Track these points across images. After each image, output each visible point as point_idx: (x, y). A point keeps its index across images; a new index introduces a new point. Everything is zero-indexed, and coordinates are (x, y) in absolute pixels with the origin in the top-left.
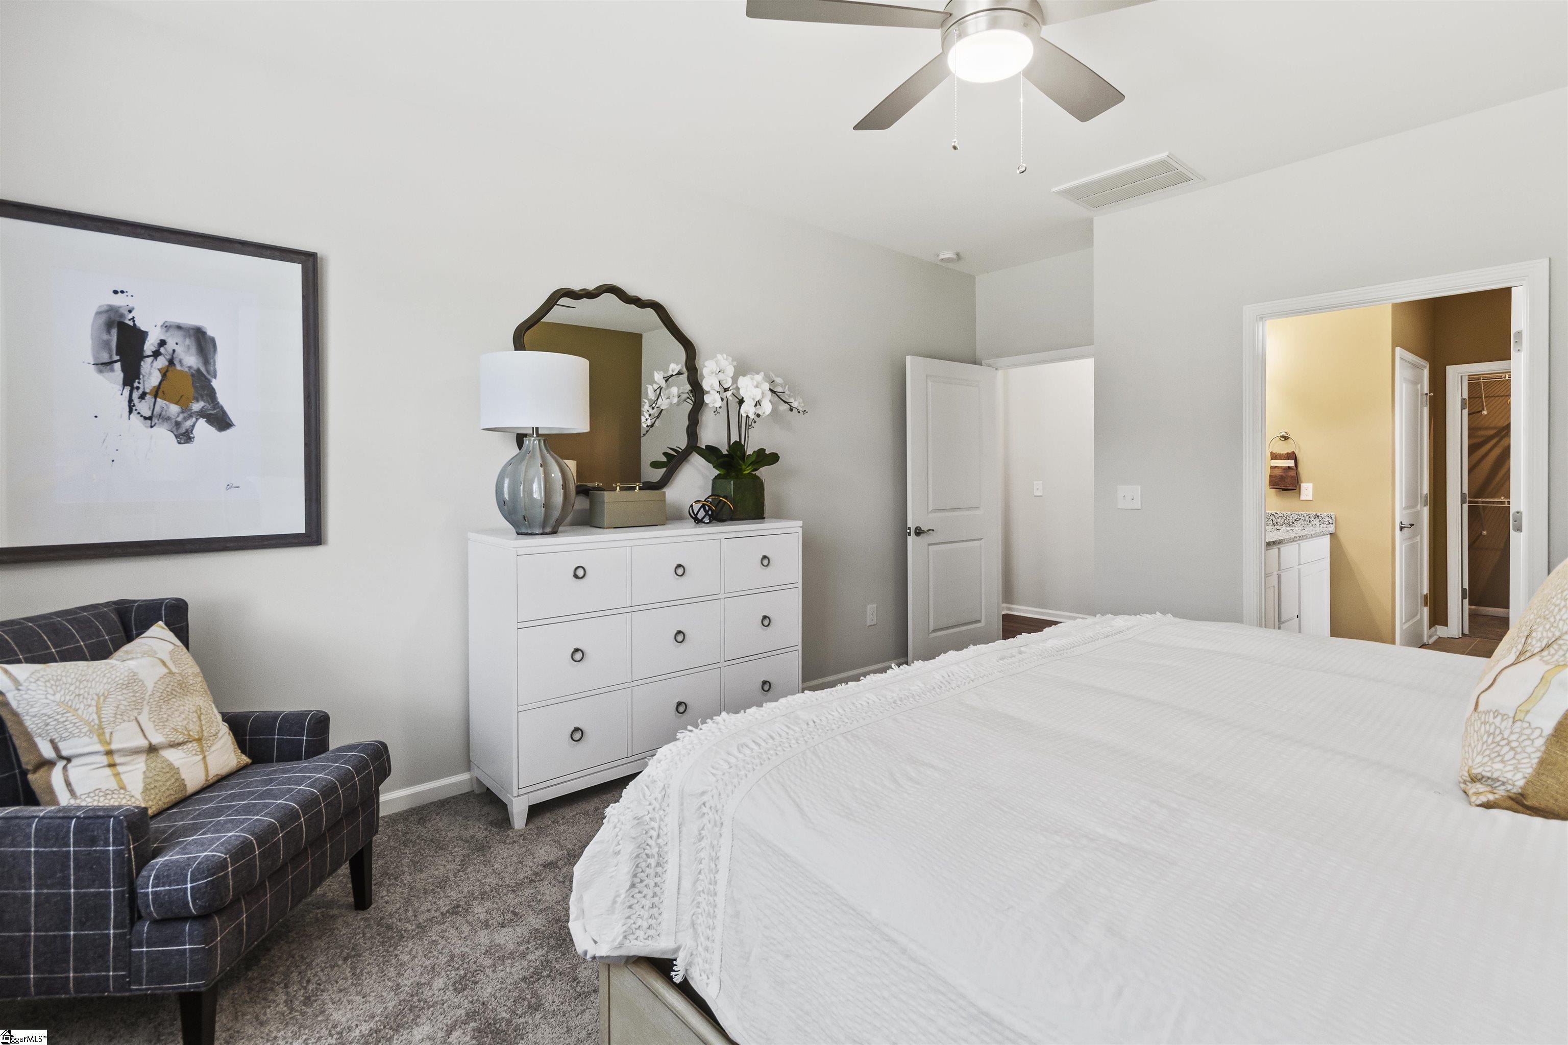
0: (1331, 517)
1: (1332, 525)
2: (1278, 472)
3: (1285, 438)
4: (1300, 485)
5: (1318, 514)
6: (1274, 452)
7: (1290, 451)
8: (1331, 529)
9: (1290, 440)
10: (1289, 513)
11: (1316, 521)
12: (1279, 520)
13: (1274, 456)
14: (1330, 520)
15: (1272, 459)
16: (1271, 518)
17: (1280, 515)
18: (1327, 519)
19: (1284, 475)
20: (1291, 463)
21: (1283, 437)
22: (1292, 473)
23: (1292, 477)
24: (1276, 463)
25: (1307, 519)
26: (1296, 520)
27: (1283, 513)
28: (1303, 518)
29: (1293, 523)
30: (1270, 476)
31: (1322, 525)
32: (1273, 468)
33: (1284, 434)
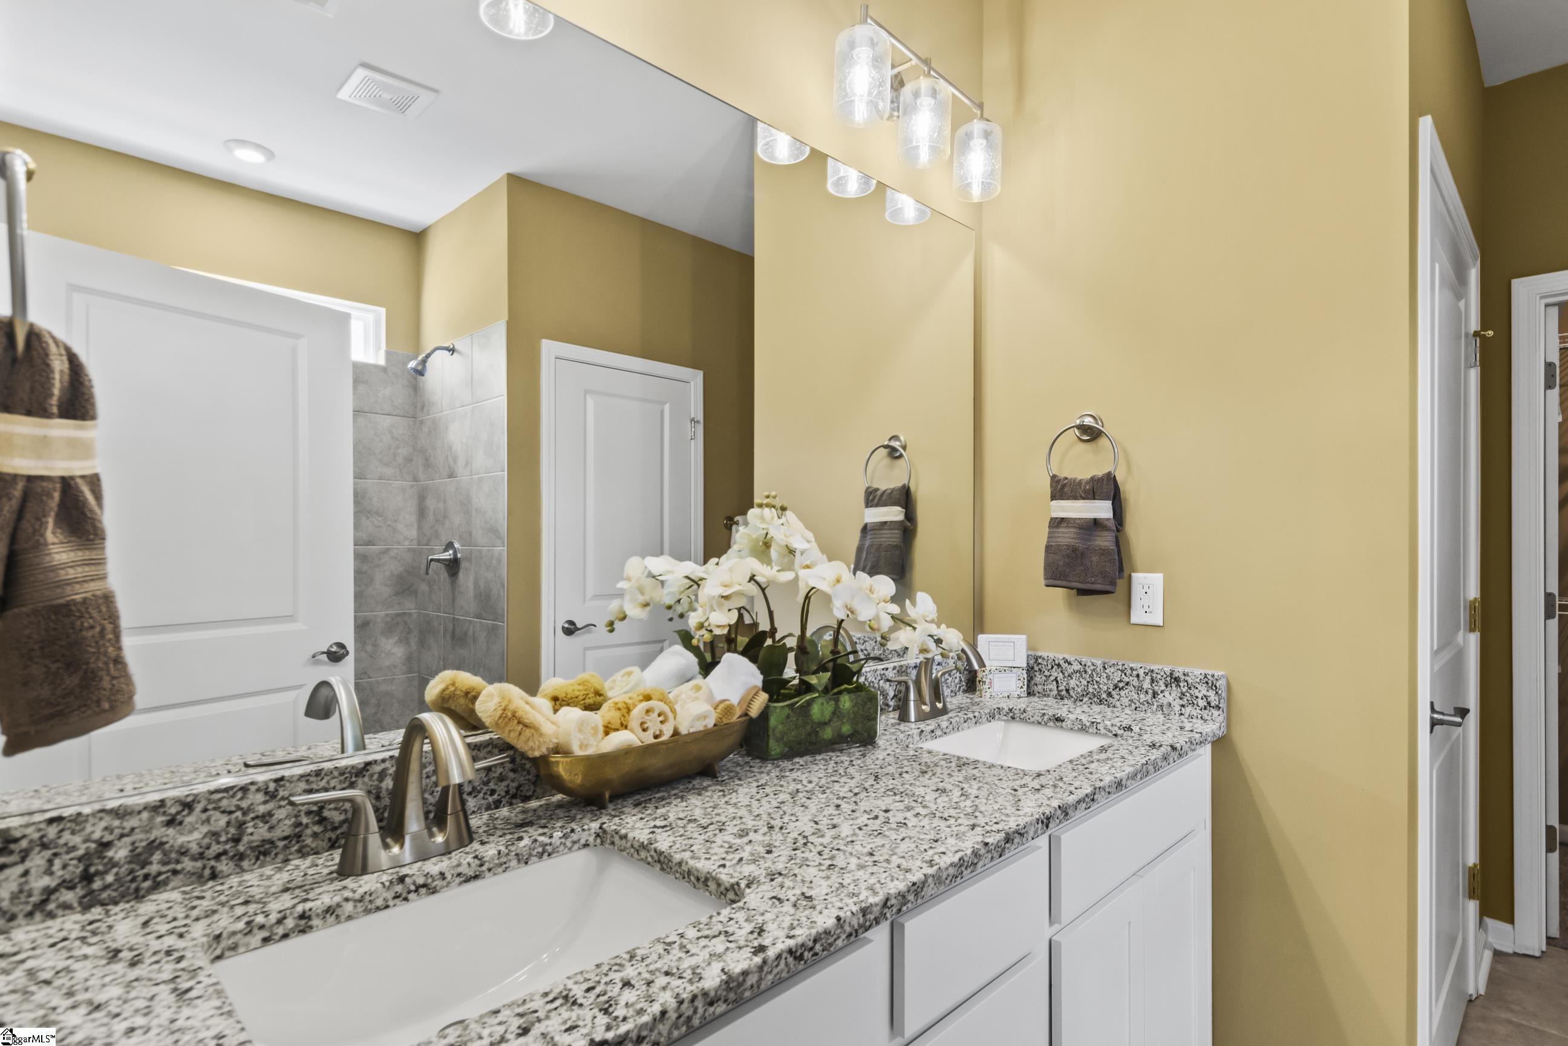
0: (1213, 687)
1: (1216, 713)
2: (1067, 537)
3: (1091, 434)
4: (1130, 577)
5: (1179, 671)
6: (1062, 475)
7: (1100, 472)
8: (1213, 726)
9: (1103, 441)
10: (1099, 663)
11: (1170, 697)
12: (1073, 683)
13: (1061, 489)
14: (1211, 694)
15: (1053, 498)
16: (1055, 673)
17: (1076, 667)
18: (1203, 690)
19: (1080, 546)
20: (1102, 510)
21: (1084, 429)
22: (1105, 541)
23: (1104, 552)
24: (1063, 509)
25: (1146, 685)
26: (1116, 687)
27: (1084, 660)
28: (1135, 682)
29: (1110, 695)
30: (1048, 548)
31: (1188, 710)
32: (1057, 523)
33: (1088, 421)
